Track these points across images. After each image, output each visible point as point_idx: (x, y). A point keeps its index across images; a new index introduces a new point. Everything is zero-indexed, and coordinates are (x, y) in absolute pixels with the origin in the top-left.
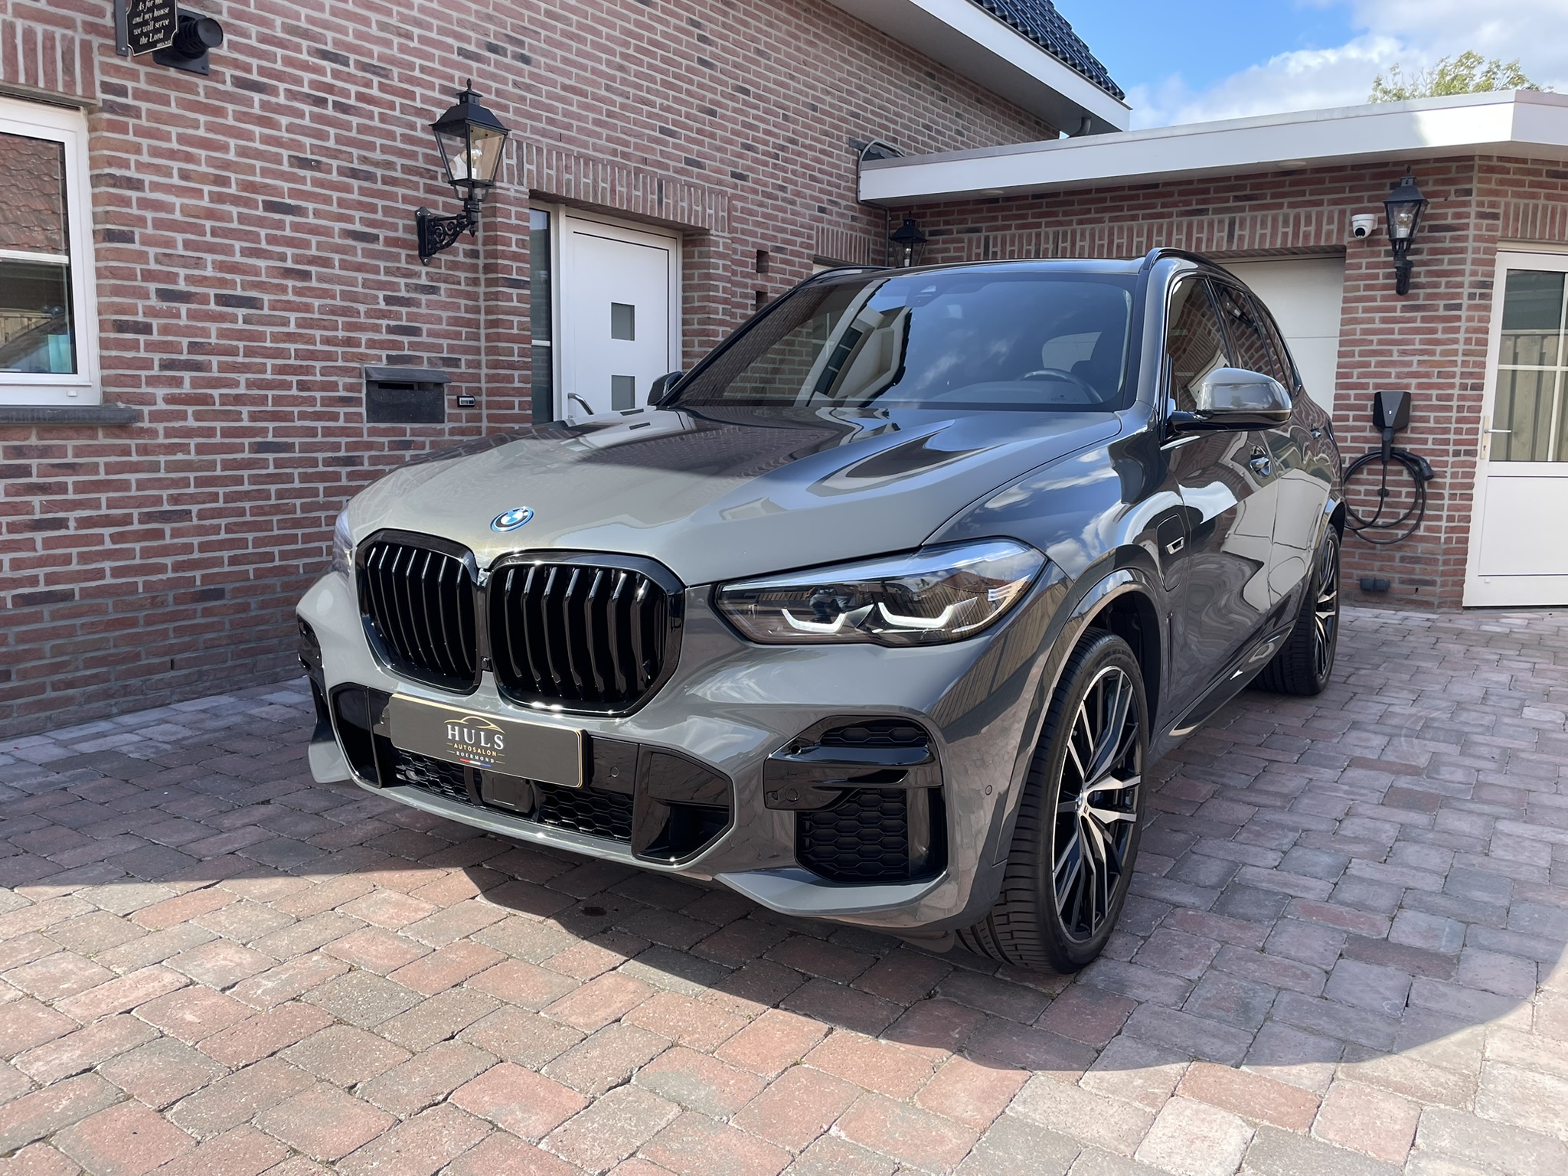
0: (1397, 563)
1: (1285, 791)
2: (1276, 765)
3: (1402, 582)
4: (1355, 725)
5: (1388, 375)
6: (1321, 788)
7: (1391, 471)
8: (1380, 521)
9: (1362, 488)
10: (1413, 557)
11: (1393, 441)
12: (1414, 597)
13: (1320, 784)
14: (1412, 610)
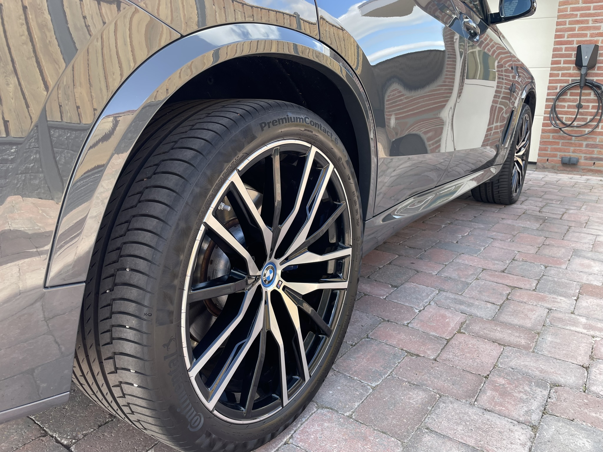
0: (584, 148)
1: (528, 324)
2: (518, 293)
3: (586, 159)
4: (576, 253)
5: (586, 35)
6: (560, 320)
7: (584, 93)
8: (575, 123)
9: (566, 104)
10: (593, 145)
11: (586, 74)
12: (593, 168)
13: (560, 315)
14: (590, 175)
